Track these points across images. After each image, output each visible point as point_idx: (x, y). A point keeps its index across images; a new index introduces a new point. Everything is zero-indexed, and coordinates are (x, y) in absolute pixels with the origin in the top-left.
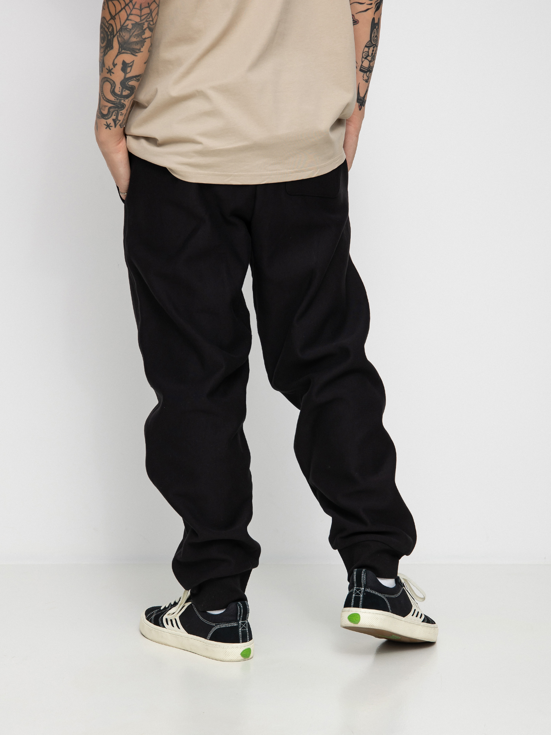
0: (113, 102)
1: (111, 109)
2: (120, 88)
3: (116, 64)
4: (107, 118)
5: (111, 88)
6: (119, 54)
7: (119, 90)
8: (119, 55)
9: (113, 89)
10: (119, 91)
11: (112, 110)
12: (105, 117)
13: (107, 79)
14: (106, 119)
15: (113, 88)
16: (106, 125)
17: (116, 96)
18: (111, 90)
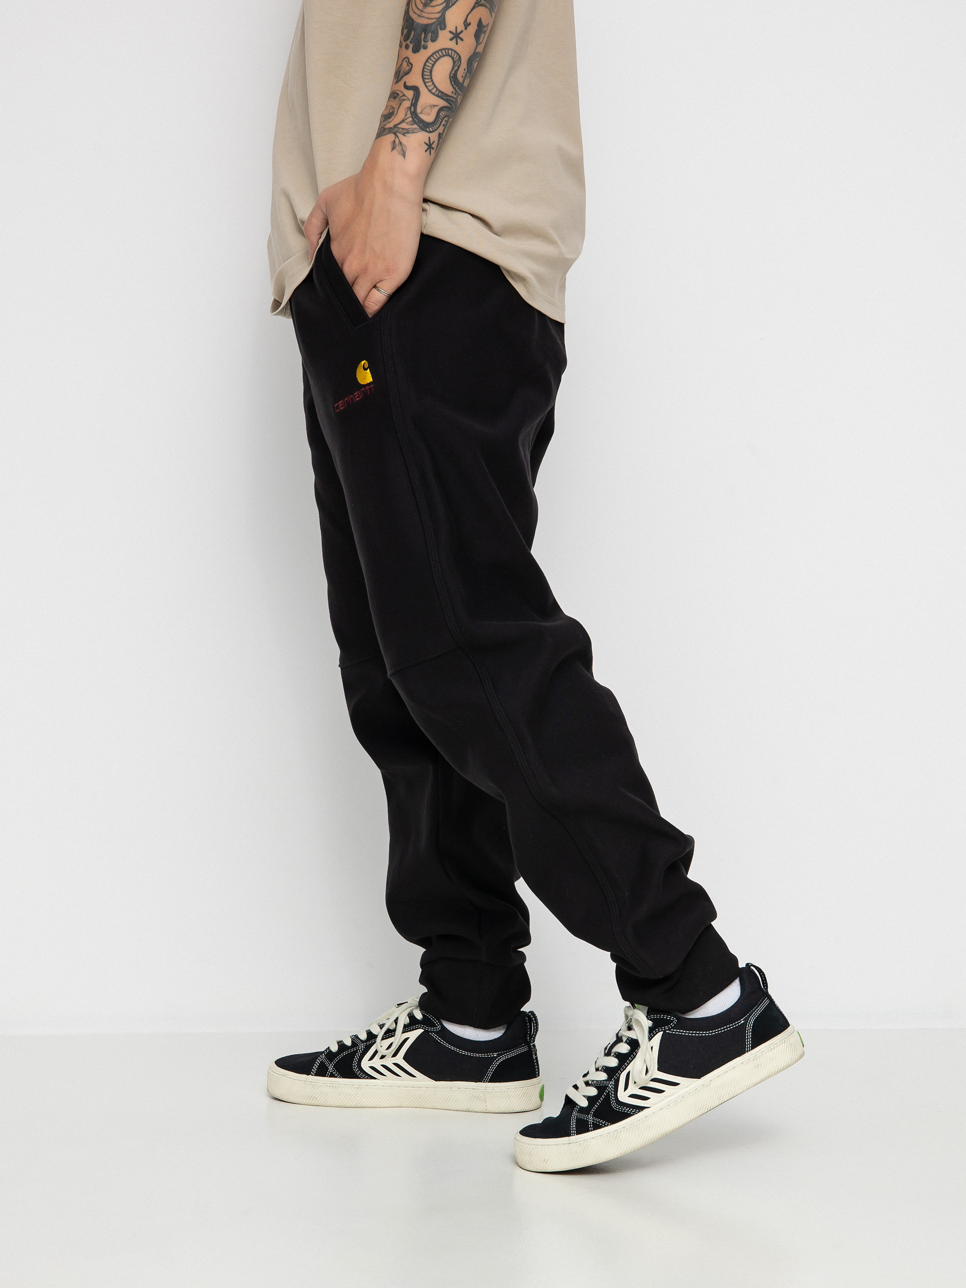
0: (449, 98)
1: (442, 112)
2: (465, 70)
3: (470, 24)
4: (431, 129)
5: (453, 69)
6: (476, 5)
7: (462, 74)
8: (477, 7)
9: (455, 72)
10: (462, 77)
11: (442, 114)
12: (429, 128)
13: (447, 51)
14: (430, 132)
15: (456, 68)
16: (427, 144)
17: (455, 86)
18: (451, 72)
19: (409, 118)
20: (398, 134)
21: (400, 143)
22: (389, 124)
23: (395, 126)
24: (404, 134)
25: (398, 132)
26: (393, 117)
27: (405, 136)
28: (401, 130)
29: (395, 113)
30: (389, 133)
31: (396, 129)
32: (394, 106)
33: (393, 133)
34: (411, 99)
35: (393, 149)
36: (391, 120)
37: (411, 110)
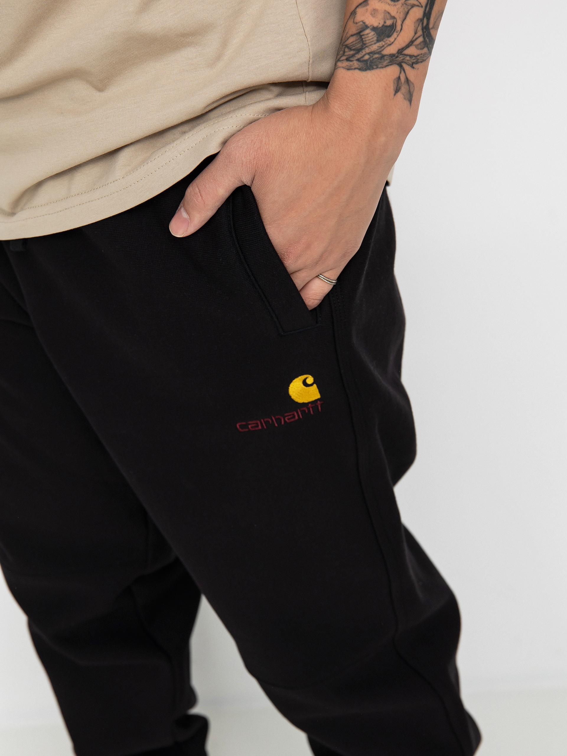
19: (419, 37)
20: (404, 65)
21: (407, 80)
22: (389, 48)
23: (400, 51)
24: (412, 66)
25: (405, 63)
26: (395, 35)
27: (413, 68)
28: (408, 58)
29: (399, 28)
30: (391, 63)
31: (401, 58)
32: (393, 13)
33: (398, 64)
34: (424, 4)
35: (397, 91)
36: (392, 39)
37: (423, 24)
